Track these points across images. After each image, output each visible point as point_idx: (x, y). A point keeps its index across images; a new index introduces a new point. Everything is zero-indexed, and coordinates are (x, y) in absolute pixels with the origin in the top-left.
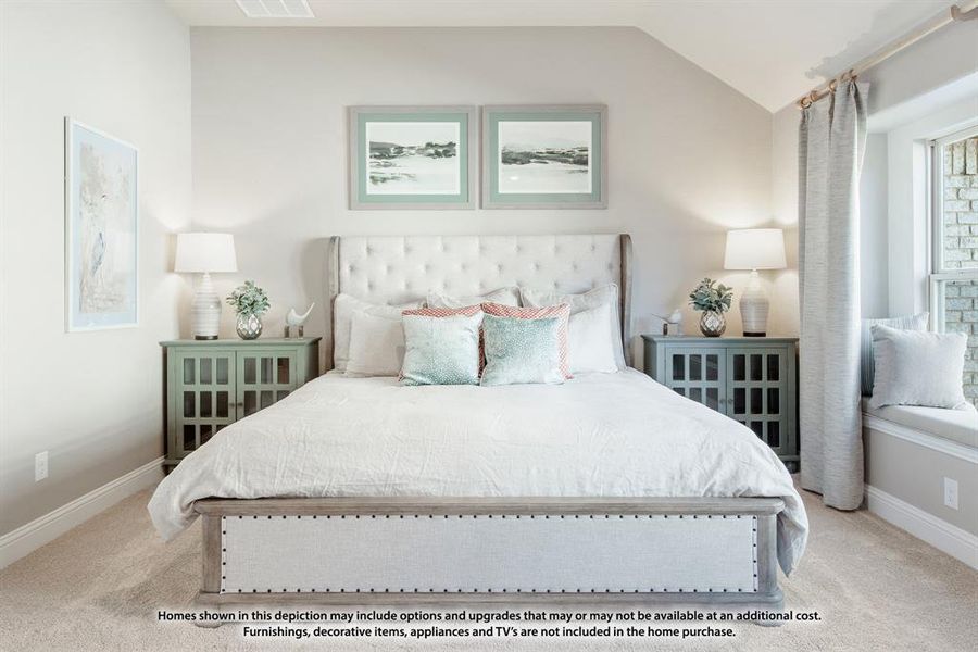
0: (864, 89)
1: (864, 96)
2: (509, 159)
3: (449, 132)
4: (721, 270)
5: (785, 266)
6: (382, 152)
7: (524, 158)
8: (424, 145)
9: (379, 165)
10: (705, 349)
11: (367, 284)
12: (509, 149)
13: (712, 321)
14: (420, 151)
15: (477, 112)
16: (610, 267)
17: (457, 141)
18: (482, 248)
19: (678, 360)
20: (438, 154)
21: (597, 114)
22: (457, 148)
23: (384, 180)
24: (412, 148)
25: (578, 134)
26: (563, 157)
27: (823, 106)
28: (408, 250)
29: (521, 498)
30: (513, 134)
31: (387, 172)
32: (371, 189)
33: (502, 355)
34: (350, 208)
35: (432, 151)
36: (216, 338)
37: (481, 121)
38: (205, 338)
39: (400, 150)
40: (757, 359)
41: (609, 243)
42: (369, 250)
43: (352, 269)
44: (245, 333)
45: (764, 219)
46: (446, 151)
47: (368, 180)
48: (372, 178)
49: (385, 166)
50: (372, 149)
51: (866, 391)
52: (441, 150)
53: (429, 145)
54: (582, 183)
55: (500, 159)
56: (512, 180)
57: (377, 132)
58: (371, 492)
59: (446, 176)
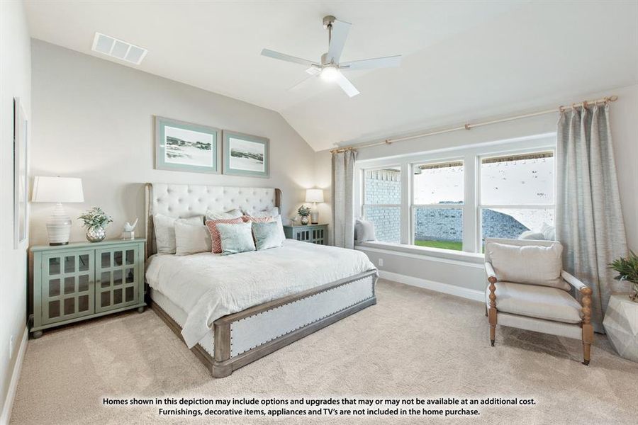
0: (355, 153)
1: (355, 155)
2: (234, 154)
3: (208, 138)
4: (304, 201)
5: (323, 201)
6: (173, 141)
7: (240, 155)
8: (195, 142)
9: (172, 148)
10: (305, 229)
11: (167, 207)
12: (235, 150)
13: (305, 220)
14: (193, 144)
15: (220, 132)
16: (272, 201)
17: (211, 143)
18: (225, 192)
19: (299, 235)
20: (203, 148)
21: (267, 142)
22: (211, 146)
23: (174, 156)
24: (190, 143)
25: (259, 148)
26: (254, 157)
27: (341, 156)
28: (190, 191)
29: (304, 291)
30: (235, 144)
31: (177, 153)
32: (167, 160)
33: (264, 238)
34: (155, 168)
35: (199, 146)
36: (67, 243)
37: (222, 136)
38: (60, 244)
39: (183, 143)
40: (318, 231)
41: (272, 192)
42: (169, 191)
43: (159, 200)
44: (92, 239)
45: (313, 185)
46: (207, 147)
47: (166, 156)
48: (168, 154)
49: (175, 149)
50: (168, 140)
51: (355, 239)
52: (204, 146)
53: (198, 143)
54: (261, 168)
55: (230, 154)
56: (235, 163)
57: (170, 131)
58: (282, 296)
59: (207, 158)
